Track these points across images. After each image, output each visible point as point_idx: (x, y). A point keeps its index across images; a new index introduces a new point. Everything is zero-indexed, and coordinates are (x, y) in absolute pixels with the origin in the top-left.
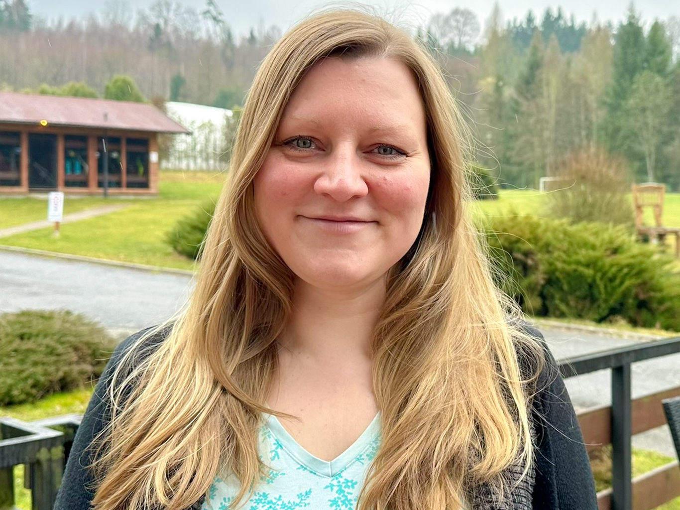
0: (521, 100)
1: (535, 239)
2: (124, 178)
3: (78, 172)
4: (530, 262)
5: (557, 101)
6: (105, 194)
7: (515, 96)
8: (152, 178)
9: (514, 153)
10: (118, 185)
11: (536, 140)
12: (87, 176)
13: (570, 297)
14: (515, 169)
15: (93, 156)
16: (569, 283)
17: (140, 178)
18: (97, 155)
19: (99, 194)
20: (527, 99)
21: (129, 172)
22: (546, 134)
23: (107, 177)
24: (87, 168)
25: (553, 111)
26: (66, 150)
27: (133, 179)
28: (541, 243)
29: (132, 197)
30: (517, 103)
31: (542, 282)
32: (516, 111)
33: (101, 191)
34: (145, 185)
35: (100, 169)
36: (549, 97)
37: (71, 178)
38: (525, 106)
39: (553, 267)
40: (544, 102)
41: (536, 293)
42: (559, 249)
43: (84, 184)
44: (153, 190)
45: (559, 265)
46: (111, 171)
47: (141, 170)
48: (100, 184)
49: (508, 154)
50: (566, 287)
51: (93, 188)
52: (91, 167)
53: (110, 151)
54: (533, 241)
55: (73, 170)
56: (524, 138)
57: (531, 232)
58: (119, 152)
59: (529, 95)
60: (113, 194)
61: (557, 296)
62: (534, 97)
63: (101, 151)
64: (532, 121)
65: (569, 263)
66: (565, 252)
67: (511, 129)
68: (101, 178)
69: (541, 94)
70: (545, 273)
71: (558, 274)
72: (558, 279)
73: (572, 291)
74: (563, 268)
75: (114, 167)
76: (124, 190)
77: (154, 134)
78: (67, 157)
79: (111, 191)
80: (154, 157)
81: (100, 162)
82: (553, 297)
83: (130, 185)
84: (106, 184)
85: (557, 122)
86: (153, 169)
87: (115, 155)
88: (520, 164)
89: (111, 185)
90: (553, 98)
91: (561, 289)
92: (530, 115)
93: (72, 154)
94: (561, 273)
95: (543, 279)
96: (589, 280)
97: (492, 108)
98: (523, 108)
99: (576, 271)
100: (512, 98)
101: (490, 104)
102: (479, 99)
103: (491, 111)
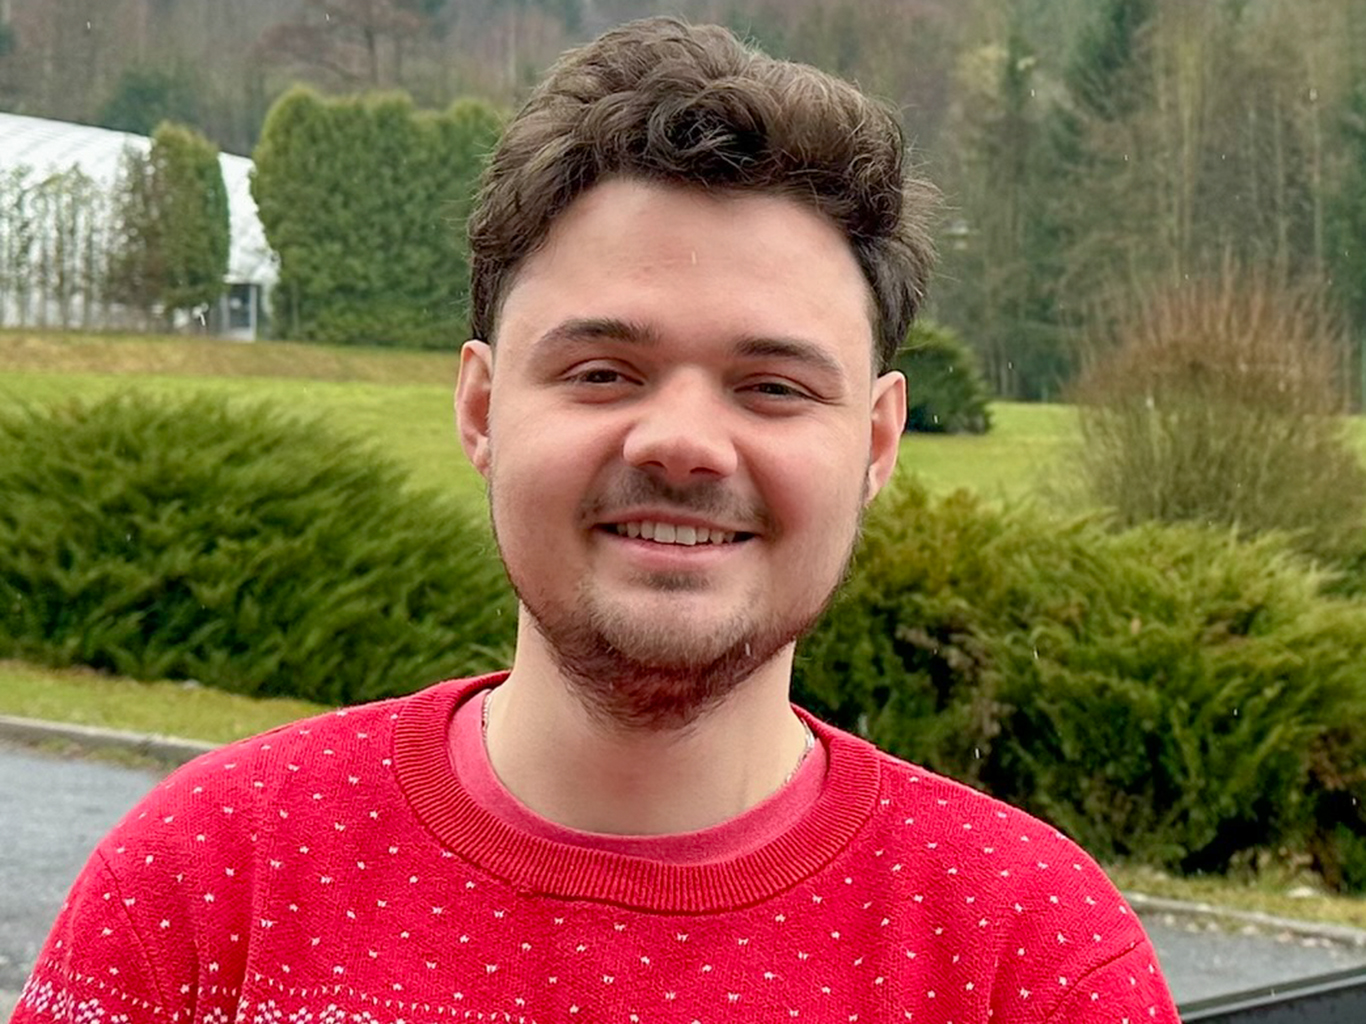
0: (1084, 117)
1: (973, 579)
4: (954, 657)
5: (1200, 123)
7: (1068, 104)
9: (1063, 280)
11: (1132, 244)
13: (1084, 783)
14: (1063, 337)
16: (1081, 732)
20: (1101, 109)
25: (1188, 153)
28: (992, 595)
30: (1071, 125)
31: (993, 728)
40: (1157, 124)
50: (1069, 748)
54: (968, 587)
57: (961, 556)
62: (1128, 108)
69: (1149, 99)
70: (1003, 697)
90: (1187, 111)
95: (994, 717)
96: (1148, 725)
97: (994, 139)
98: (1093, 144)
99: (1102, 689)
100: (1058, 111)
101: (989, 127)
102: (956, 110)
103: (993, 150)
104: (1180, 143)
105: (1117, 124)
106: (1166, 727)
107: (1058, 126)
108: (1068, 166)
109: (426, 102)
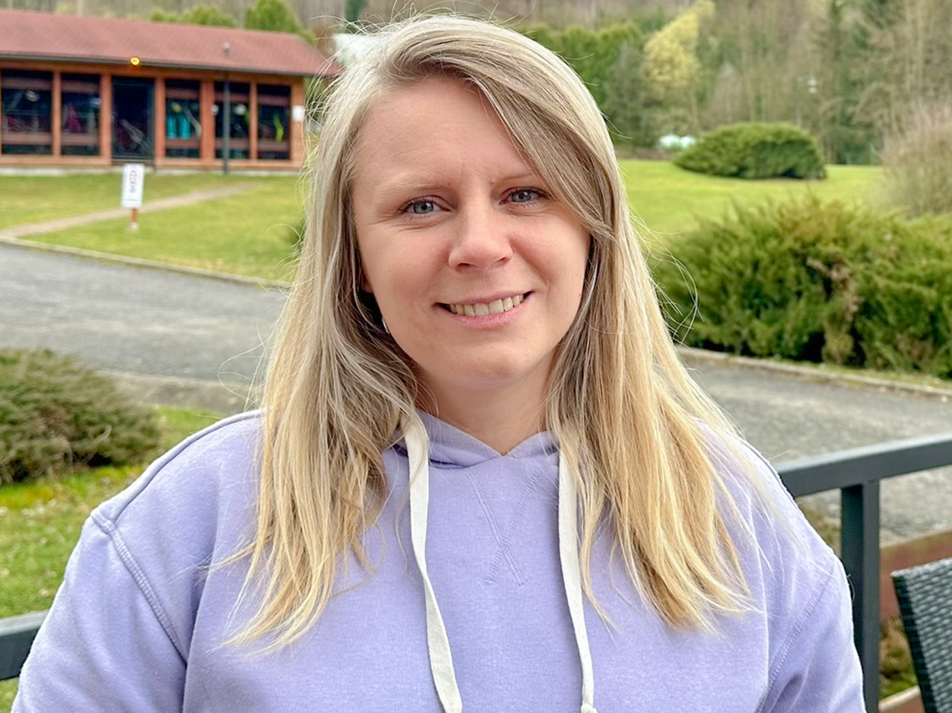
0: (871, 28)
1: (845, 240)
2: (254, 144)
3: (185, 134)
4: (834, 275)
5: (927, 30)
6: (225, 169)
7: (862, 23)
8: (295, 144)
9: (858, 108)
10: (246, 154)
11: (892, 89)
12: (199, 141)
13: (899, 336)
14: (860, 134)
15: (209, 110)
16: (897, 312)
17: (278, 146)
18: (215, 109)
19: (216, 168)
20: (879, 25)
21: (260, 136)
22: (909, 80)
23: (228, 143)
24: (198, 127)
25: (920, 44)
26: (168, 101)
27: (267, 145)
28: (854, 246)
29: (264, 173)
30: (865, 33)
31: (854, 308)
32: (863, 45)
33: (219, 163)
34: (284, 155)
35: (218, 132)
36: (914, 22)
37: (175, 143)
38: (876, 37)
39: (872, 285)
40: (906, 30)
41: (845, 328)
42: (883, 256)
43: (194, 153)
44: (296, 163)
45: (881, 282)
46: (233, 134)
47: (280, 132)
48: (218, 154)
49: (850, 110)
50: (891, 319)
51: (208, 159)
52: (206, 127)
53: (233, 105)
54: (841, 243)
55: (178, 133)
56: (874, 86)
57: (838, 229)
58: (247, 105)
59: (882, 21)
60: (238, 168)
61: (879, 334)
62: (890, 23)
63: (220, 104)
64: (886, 59)
65: (899, 279)
66: (891, 260)
67: (854, 74)
68: (219, 145)
69: (902, 18)
70: (860, 294)
71: (879, 297)
72: (879, 304)
73: (903, 325)
74: (888, 287)
75: (240, 128)
76: (254, 162)
77: (299, 79)
78: (169, 113)
79: (233, 163)
80: (298, 113)
81: (219, 119)
82: (871, 336)
83: (262, 155)
84: (226, 153)
85: (927, 62)
86: (296, 130)
87: (241, 110)
88: (869, 126)
89: (233, 154)
90: (921, 24)
91: (886, 323)
92: (885, 51)
93: (177, 108)
94: (884, 296)
95: (855, 303)
96: (931, 308)
97: (825, 40)
98: (874, 40)
99: (909, 292)
100: (857, 25)
101: (823, 34)
102: (806, 26)
103: (823, 45)
104: (916, 39)
105: (886, 31)
106: (939, 308)
107: (857, 32)
108: (861, 51)
109: (555, 28)
